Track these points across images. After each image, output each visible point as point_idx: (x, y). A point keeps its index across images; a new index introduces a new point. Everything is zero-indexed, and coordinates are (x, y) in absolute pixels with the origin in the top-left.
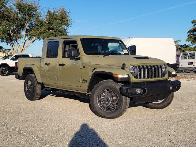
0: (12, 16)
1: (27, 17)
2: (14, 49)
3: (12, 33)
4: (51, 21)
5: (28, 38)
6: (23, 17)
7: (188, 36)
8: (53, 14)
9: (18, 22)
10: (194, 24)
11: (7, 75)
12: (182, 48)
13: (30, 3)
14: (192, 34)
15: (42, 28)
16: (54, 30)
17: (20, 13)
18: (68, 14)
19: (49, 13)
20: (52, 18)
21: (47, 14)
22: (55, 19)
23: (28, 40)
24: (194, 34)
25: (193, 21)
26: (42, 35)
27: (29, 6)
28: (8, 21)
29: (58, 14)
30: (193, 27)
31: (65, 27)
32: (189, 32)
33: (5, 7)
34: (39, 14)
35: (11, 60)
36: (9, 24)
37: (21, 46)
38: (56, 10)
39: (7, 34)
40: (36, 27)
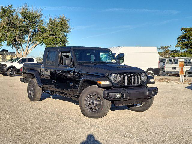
0: (18, 23)
1: (31, 24)
2: (19, 53)
3: (18, 38)
4: (53, 28)
5: (31, 43)
6: (28, 24)
7: (178, 42)
8: (55, 22)
9: (23, 29)
10: (183, 31)
11: (15, 76)
12: (172, 54)
13: (34, 12)
14: (181, 41)
15: (45, 34)
16: (55, 36)
17: (25, 21)
18: (67, 22)
19: (51, 21)
20: (54, 26)
21: (49, 22)
22: (57, 26)
23: (31, 44)
24: (183, 40)
25: (183, 28)
26: (44, 40)
27: (33, 14)
28: (15, 28)
29: (58, 21)
30: (182, 34)
31: (65, 33)
32: (178, 38)
33: (12, 15)
34: (42, 22)
35: (18, 63)
36: (15, 31)
37: (25, 50)
38: (57, 18)
39: (14, 39)
40: (39, 33)
